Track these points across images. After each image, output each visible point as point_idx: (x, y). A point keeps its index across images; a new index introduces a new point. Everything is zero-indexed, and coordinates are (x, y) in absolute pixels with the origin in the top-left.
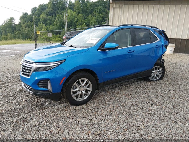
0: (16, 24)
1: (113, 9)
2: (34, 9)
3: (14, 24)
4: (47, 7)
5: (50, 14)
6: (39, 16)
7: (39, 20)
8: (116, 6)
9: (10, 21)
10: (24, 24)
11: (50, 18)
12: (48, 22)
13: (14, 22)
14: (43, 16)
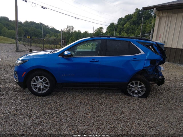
0: (103, 32)
1: (159, 18)
2: (121, 20)
3: (102, 32)
4: (132, 17)
5: (134, 23)
6: (123, 26)
7: (123, 29)
8: (163, 15)
9: (100, 30)
10: (109, 33)
11: (133, 28)
12: (131, 31)
13: (102, 31)
14: (127, 25)
